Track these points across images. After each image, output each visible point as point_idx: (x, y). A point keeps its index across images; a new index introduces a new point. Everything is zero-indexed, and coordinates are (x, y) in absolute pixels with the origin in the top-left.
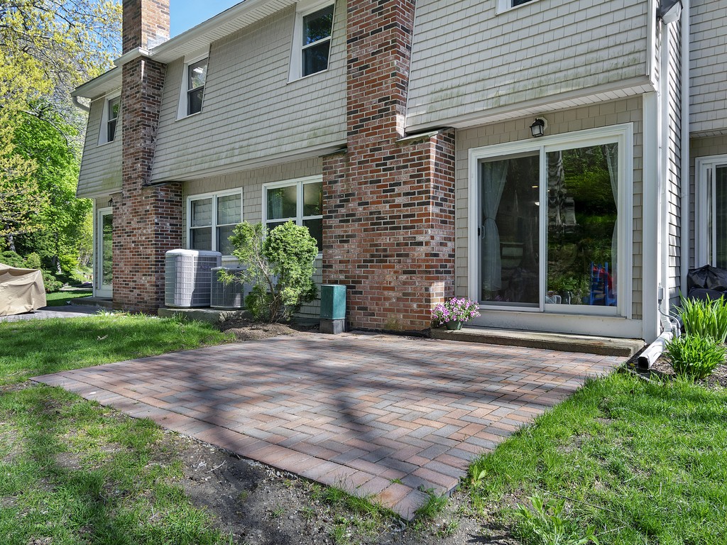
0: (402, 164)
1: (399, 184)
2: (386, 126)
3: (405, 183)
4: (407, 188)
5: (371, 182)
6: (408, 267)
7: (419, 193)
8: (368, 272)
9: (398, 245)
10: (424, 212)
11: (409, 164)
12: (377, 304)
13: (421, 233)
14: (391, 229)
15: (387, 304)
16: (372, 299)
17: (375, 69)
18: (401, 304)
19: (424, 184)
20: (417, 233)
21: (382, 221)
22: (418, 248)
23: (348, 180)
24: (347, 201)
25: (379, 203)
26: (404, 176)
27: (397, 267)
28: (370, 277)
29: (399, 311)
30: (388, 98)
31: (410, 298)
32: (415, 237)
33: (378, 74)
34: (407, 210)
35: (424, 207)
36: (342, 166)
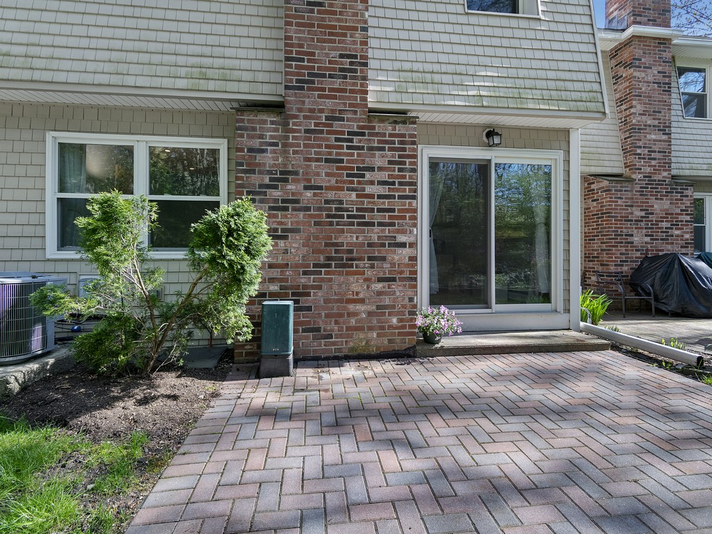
0: (376, 145)
1: (372, 169)
2: (352, 91)
3: (380, 169)
4: (384, 176)
5: (327, 161)
6: (385, 273)
7: (401, 184)
8: (322, 280)
9: (370, 245)
10: (407, 207)
11: (387, 146)
12: (336, 322)
13: (404, 232)
14: (359, 224)
15: (353, 321)
16: (327, 316)
17: (334, 13)
18: (374, 321)
19: (408, 174)
20: (398, 231)
21: (345, 213)
22: (399, 250)
23: (286, 152)
24: (286, 180)
25: (342, 189)
26: (379, 160)
27: (369, 273)
28: (325, 286)
29: (371, 329)
30: (355, 57)
31: (387, 311)
32: (395, 237)
33: (339, 20)
34: (384, 203)
35: (408, 201)
36: (276, 130)
